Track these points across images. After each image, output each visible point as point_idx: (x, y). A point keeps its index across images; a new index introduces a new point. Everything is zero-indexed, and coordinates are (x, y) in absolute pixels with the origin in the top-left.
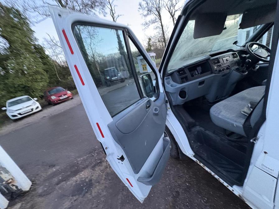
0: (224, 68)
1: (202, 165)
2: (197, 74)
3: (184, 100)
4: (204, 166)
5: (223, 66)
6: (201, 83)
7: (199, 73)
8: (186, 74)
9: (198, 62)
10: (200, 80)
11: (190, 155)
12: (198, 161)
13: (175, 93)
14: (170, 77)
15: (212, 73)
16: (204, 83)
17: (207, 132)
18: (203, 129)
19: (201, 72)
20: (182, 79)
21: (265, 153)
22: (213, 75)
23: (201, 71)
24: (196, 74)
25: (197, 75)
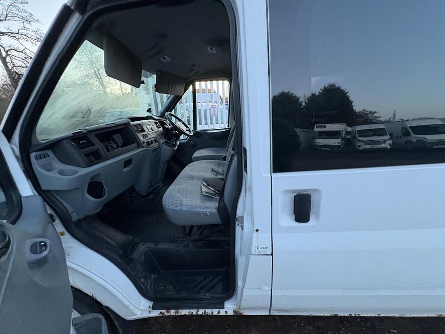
0: (151, 139)
1: (173, 312)
2: (115, 147)
3: (102, 201)
4: (177, 312)
5: (150, 137)
6: (127, 163)
7: (120, 145)
8: (94, 145)
9: (112, 125)
10: (125, 158)
11: (146, 310)
12: (163, 311)
13: (77, 188)
14: (49, 152)
15: (139, 146)
16: (131, 163)
17: (160, 246)
18: (152, 244)
19: (123, 144)
20: (87, 155)
21: (257, 231)
22: (142, 149)
23: (122, 142)
24: (113, 147)
25: (115, 149)
